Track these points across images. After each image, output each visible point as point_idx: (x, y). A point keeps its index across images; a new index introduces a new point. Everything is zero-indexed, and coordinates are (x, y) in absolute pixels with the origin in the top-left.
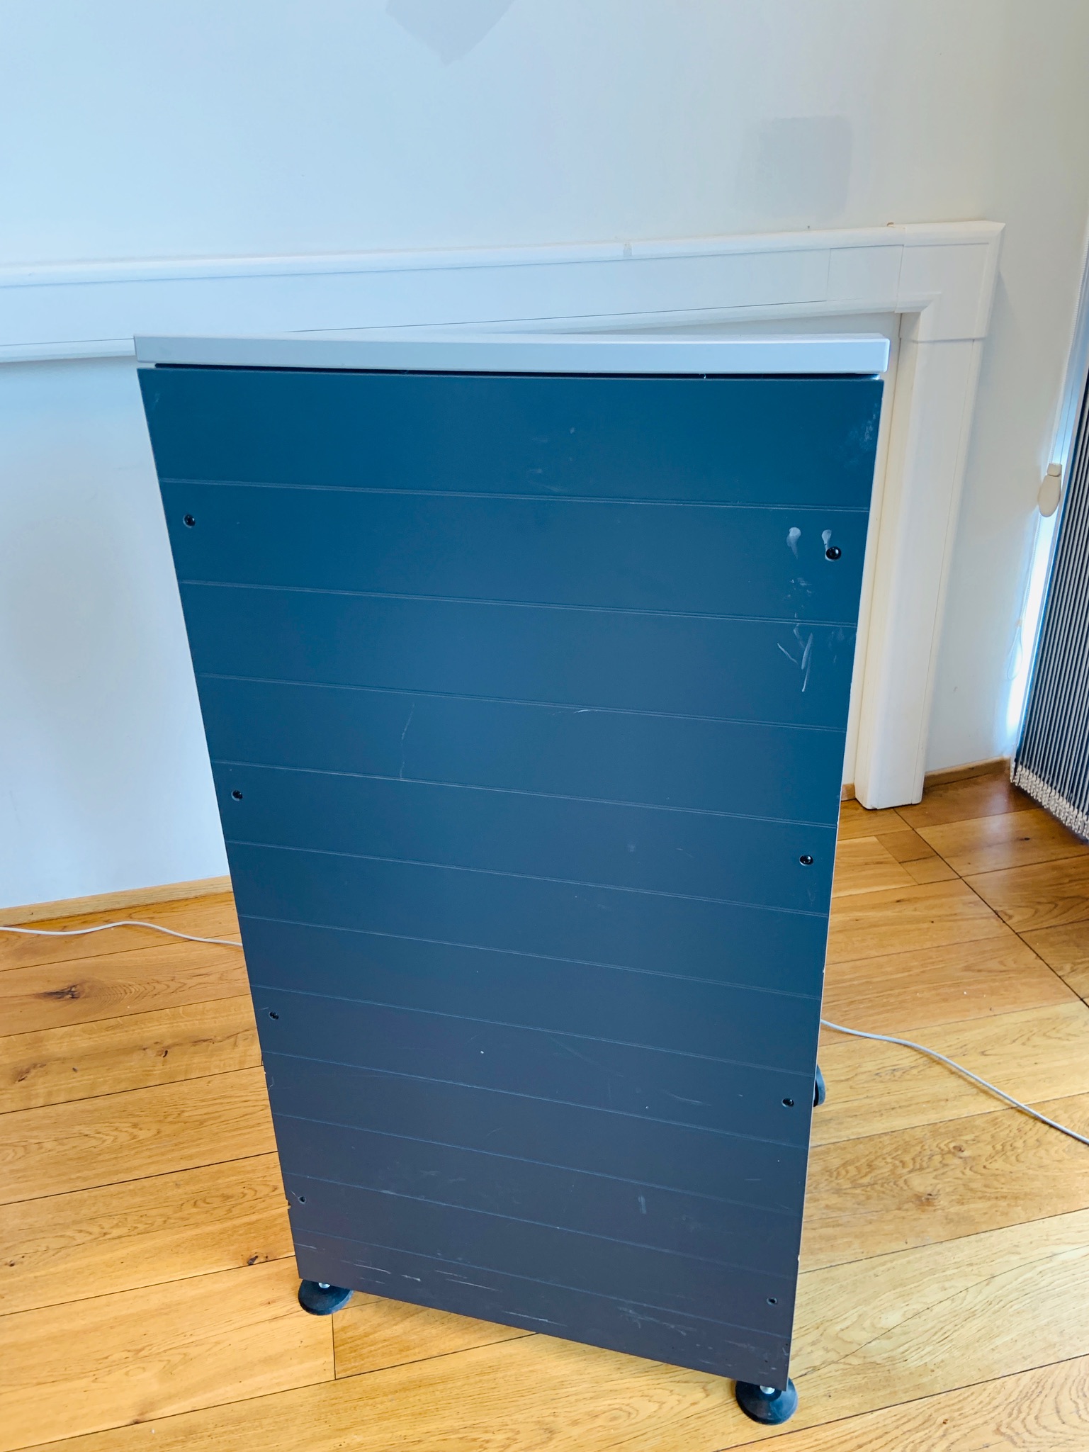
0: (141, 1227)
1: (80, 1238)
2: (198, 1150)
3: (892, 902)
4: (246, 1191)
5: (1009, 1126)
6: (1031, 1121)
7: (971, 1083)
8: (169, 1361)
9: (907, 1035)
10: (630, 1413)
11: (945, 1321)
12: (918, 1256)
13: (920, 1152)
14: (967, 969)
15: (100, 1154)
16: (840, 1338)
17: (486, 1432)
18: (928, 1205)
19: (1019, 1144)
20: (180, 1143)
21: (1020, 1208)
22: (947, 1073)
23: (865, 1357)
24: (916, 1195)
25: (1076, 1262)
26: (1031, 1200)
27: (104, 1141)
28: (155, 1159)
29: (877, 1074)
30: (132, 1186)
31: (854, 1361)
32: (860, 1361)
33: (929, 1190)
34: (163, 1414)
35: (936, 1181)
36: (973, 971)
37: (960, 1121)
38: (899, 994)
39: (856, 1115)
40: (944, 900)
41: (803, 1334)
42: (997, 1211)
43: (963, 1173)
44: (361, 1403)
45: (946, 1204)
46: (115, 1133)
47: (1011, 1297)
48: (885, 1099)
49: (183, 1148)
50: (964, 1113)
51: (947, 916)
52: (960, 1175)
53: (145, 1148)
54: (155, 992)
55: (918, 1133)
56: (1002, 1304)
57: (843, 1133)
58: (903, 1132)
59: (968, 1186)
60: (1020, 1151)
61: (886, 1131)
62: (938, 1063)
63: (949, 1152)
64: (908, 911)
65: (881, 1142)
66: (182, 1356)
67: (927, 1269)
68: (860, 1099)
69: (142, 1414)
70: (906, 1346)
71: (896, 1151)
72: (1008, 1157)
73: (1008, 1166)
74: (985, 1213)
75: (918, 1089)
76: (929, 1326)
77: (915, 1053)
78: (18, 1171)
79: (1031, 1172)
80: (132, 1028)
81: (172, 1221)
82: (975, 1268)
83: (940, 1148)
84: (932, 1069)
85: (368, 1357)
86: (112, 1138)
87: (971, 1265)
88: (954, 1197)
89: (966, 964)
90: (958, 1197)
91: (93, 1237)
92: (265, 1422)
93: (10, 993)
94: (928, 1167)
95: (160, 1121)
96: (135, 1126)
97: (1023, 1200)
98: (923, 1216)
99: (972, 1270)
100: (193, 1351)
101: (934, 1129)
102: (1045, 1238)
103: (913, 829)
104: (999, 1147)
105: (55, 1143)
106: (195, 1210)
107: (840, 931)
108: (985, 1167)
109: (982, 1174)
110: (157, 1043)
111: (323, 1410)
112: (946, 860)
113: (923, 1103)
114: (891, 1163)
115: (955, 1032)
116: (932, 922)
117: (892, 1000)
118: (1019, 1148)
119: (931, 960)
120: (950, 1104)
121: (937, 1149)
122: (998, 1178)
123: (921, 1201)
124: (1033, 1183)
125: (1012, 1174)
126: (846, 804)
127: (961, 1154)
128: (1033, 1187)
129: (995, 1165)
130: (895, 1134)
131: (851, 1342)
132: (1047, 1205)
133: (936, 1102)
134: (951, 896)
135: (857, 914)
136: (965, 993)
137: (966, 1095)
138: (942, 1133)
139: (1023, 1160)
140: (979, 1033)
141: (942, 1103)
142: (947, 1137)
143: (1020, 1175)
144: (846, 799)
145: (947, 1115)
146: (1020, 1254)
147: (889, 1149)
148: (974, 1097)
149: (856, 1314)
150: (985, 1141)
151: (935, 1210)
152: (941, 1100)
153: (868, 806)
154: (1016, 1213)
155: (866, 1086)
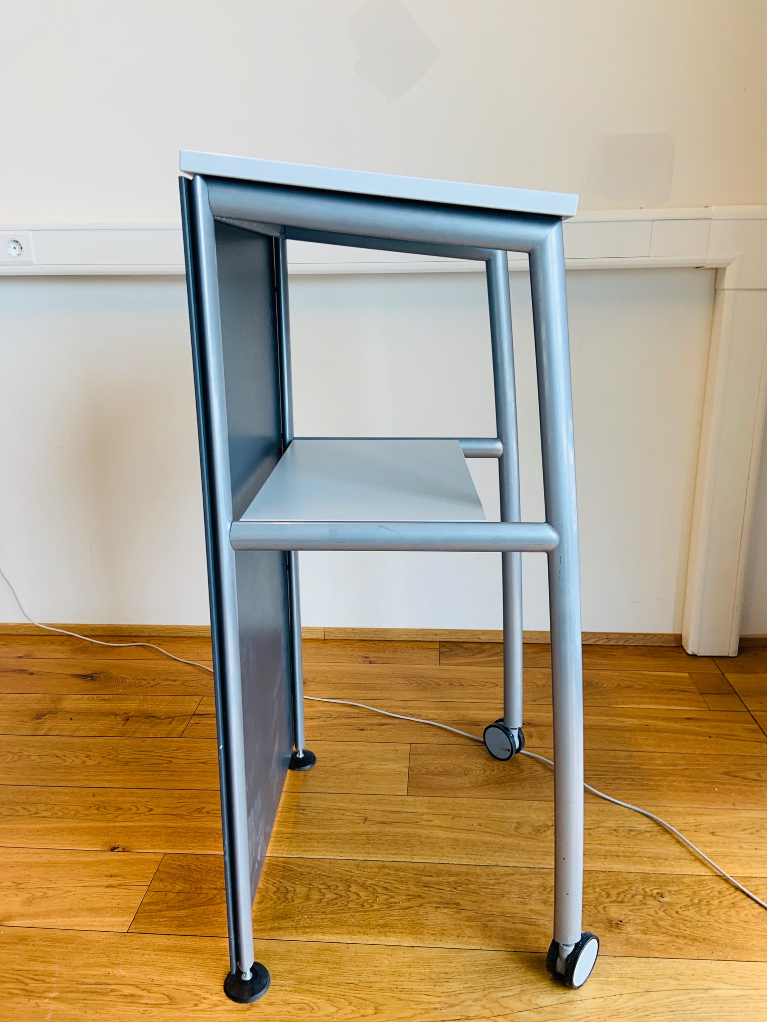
0: (60, 814)
1: (22, 812)
3: (683, 718)
4: (132, 807)
5: (713, 888)
6: (733, 889)
7: (690, 853)
8: (34, 894)
9: (653, 809)
10: (313, 1009)
13: (626, 890)
14: (727, 773)
15: (59, 768)
16: (499, 1002)
17: (207, 992)
18: (615, 928)
19: (716, 902)
20: (109, 772)
21: (694, 948)
22: (674, 841)
24: (608, 919)
25: (727, 998)
26: (707, 944)
27: (66, 762)
28: (89, 778)
29: (615, 830)
33: (622, 918)
34: (13, 924)
35: (631, 913)
36: (730, 776)
37: (670, 876)
38: (659, 780)
40: (728, 724)
41: (471, 991)
42: (673, 945)
43: (656, 913)
44: (136, 951)
45: (632, 931)
46: (73, 758)
47: (657, 1010)
48: (613, 848)
49: (108, 775)
50: (677, 871)
51: (725, 735)
52: (654, 914)
53: (86, 770)
54: (140, 685)
55: (631, 877)
56: (647, 1013)
58: (618, 874)
59: (657, 922)
60: (713, 907)
61: (605, 870)
62: (670, 834)
63: (651, 896)
64: (692, 726)
65: (597, 876)
66: (42, 894)
68: (594, 844)
69: (1, 921)
71: (606, 885)
72: (701, 910)
73: (699, 916)
74: (663, 945)
75: (644, 847)
77: (652, 822)
78: (8, 768)
79: (716, 924)
80: (116, 702)
81: (79, 815)
82: (634, 981)
83: (644, 891)
84: (663, 836)
85: (155, 924)
86: (71, 761)
87: (633, 978)
88: (640, 928)
89: (726, 770)
90: (644, 928)
91: (29, 813)
92: (71, 946)
93: (60, 671)
94: (628, 902)
95: (103, 757)
96: (88, 756)
97: (700, 942)
98: (607, 935)
99: (632, 982)
100: (50, 893)
101: (646, 878)
102: (708, 974)
103: (723, 673)
104: (696, 901)
105: (38, 757)
106: (95, 812)
107: (628, 731)
108: (677, 912)
109: (671, 917)
110: (126, 713)
111: (110, 949)
112: (742, 698)
113: (645, 857)
114: (598, 892)
115: (695, 814)
116: (710, 737)
117: (651, 783)
118: (713, 905)
119: (698, 762)
120: (667, 863)
121: (642, 892)
122: (685, 922)
123: (611, 924)
124: (715, 933)
125: (698, 922)
126: (672, 649)
127: (661, 899)
128: (713, 935)
129: (687, 913)
130: (611, 874)
131: (506, 1007)
132: (720, 951)
133: (655, 859)
134: (735, 722)
135: (649, 722)
136: (716, 789)
137: (682, 859)
138: (652, 882)
139: (713, 914)
140: (716, 819)
141: (661, 861)
142: (654, 885)
143: (706, 924)
144: (674, 645)
145: (662, 870)
146: (679, 981)
147: (601, 883)
148: (690, 862)
149: (520, 989)
150: (686, 894)
151: (620, 933)
152: (661, 858)
153: (690, 653)
154: (690, 951)
155: (602, 836)
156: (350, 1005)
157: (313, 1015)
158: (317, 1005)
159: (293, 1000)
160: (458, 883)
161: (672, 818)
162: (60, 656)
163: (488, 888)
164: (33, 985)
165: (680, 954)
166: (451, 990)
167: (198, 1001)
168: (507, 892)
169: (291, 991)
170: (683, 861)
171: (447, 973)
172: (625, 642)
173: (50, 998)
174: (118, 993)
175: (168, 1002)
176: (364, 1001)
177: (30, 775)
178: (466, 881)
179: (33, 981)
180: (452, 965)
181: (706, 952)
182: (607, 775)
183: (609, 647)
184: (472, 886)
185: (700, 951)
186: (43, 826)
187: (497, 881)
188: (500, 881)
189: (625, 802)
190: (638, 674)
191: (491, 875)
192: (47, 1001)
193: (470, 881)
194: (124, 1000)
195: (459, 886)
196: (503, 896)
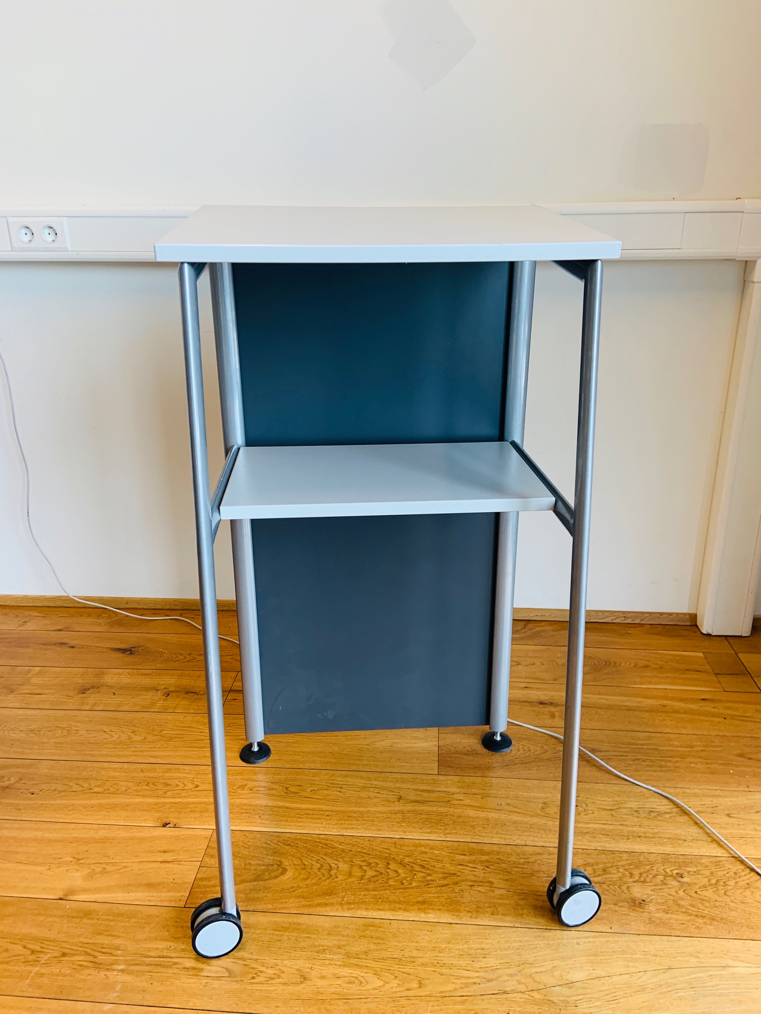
0: (112, 790)
1: (75, 788)
2: (162, 754)
3: (698, 699)
4: (180, 784)
5: (729, 869)
6: (748, 871)
7: (707, 834)
8: (94, 870)
9: (672, 790)
10: (361, 982)
11: (619, 988)
12: (616, 939)
13: (648, 871)
14: (741, 755)
15: (107, 744)
16: (533, 978)
17: (263, 966)
18: (638, 907)
19: (732, 883)
20: (154, 748)
21: (713, 927)
22: (692, 822)
23: (545, 995)
24: (632, 898)
25: (743, 976)
26: (724, 923)
27: (112, 737)
28: (137, 753)
29: (636, 811)
30: (117, 766)
31: (536, 995)
32: (541, 997)
33: (644, 897)
34: (77, 899)
35: (653, 893)
36: (744, 757)
37: (689, 857)
38: (677, 762)
39: (608, 835)
40: (741, 705)
41: (507, 967)
42: (693, 924)
43: (677, 892)
45: (653, 910)
46: (120, 734)
47: (678, 987)
48: (635, 829)
49: (154, 751)
50: (695, 852)
51: (740, 716)
52: (674, 894)
53: (133, 746)
54: (177, 659)
55: (652, 858)
56: (669, 989)
57: (592, 844)
58: (640, 855)
59: (677, 902)
60: (729, 888)
61: (627, 850)
62: (689, 815)
63: (672, 876)
64: (708, 707)
65: (620, 857)
66: (102, 869)
67: (620, 950)
68: (616, 825)
69: (66, 895)
70: (581, 997)
71: (629, 866)
72: (718, 890)
73: (716, 896)
74: (683, 924)
75: (664, 828)
76: (603, 988)
77: (671, 803)
78: (59, 743)
79: (733, 904)
80: (155, 677)
81: (130, 791)
82: (658, 959)
83: (665, 872)
84: (682, 817)
86: (118, 736)
87: (656, 956)
88: (662, 907)
89: (740, 752)
90: (666, 907)
91: (82, 789)
92: (133, 920)
93: (99, 645)
94: (650, 882)
95: (148, 733)
96: (133, 732)
97: (718, 922)
98: (631, 914)
99: (655, 960)
100: (109, 868)
101: (666, 858)
102: (725, 953)
103: (736, 653)
104: (714, 881)
105: (86, 732)
106: (145, 788)
107: (646, 711)
108: (696, 892)
109: (691, 897)
110: (166, 688)
111: (169, 923)
112: (754, 678)
113: (665, 838)
114: (622, 872)
115: (711, 796)
116: (725, 719)
117: (669, 764)
118: (730, 886)
119: (712, 744)
120: (686, 844)
121: (663, 872)
122: (703, 902)
123: (635, 903)
124: (731, 913)
125: (716, 902)
126: (688, 628)
127: (681, 879)
128: (730, 915)
129: (705, 893)
130: (633, 854)
131: (539, 982)
132: (737, 930)
133: (676, 840)
134: (748, 703)
135: (666, 702)
136: (731, 771)
137: (700, 840)
138: (671, 862)
139: (729, 894)
140: (731, 801)
141: (680, 842)
142: (674, 865)
143: (723, 904)
144: (689, 624)
145: (681, 850)
146: (699, 958)
147: (624, 863)
148: (707, 843)
149: (552, 965)
150: (704, 875)
151: (643, 912)
152: (680, 840)
153: (704, 632)
154: (708, 930)
155: (624, 817)
156: (396, 979)
157: (362, 988)
158: (365, 979)
159: (342, 973)
160: (490, 862)
161: (689, 799)
162: (98, 629)
163: (518, 867)
164: (102, 957)
165: (699, 933)
166: (488, 966)
167: (256, 974)
168: (536, 871)
169: (340, 965)
170: (701, 842)
171: (484, 949)
172: (641, 620)
173: (119, 971)
174: (181, 966)
175: (227, 975)
176: (408, 975)
177: (80, 750)
178: (498, 861)
179: (100, 954)
180: (488, 941)
181: (723, 931)
182: (627, 756)
183: (625, 625)
184: (503, 865)
185: (718, 930)
186: (97, 802)
187: (526, 860)
188: (530, 860)
189: (645, 784)
190: (654, 653)
191: (521, 855)
192: (115, 973)
193: (501, 860)
194: (186, 973)
195: (491, 865)
196: (532, 875)
